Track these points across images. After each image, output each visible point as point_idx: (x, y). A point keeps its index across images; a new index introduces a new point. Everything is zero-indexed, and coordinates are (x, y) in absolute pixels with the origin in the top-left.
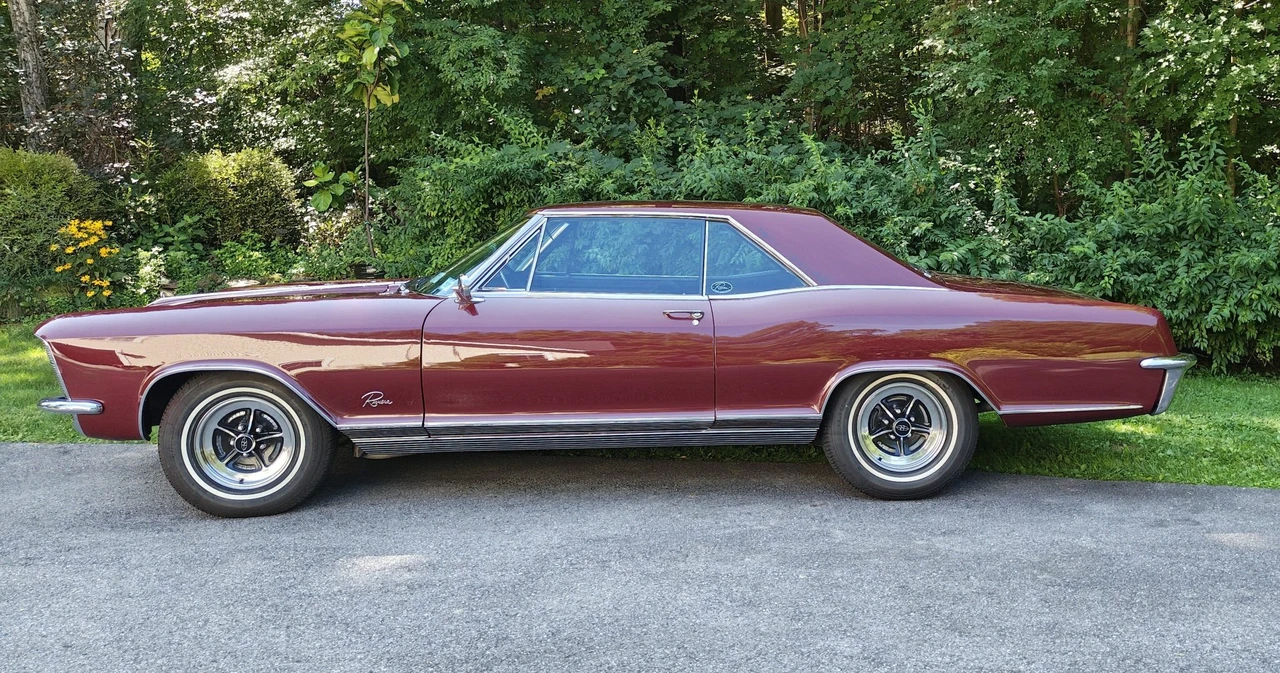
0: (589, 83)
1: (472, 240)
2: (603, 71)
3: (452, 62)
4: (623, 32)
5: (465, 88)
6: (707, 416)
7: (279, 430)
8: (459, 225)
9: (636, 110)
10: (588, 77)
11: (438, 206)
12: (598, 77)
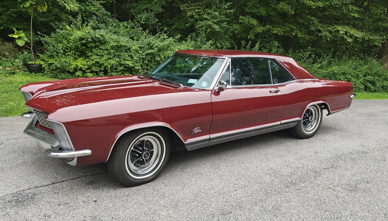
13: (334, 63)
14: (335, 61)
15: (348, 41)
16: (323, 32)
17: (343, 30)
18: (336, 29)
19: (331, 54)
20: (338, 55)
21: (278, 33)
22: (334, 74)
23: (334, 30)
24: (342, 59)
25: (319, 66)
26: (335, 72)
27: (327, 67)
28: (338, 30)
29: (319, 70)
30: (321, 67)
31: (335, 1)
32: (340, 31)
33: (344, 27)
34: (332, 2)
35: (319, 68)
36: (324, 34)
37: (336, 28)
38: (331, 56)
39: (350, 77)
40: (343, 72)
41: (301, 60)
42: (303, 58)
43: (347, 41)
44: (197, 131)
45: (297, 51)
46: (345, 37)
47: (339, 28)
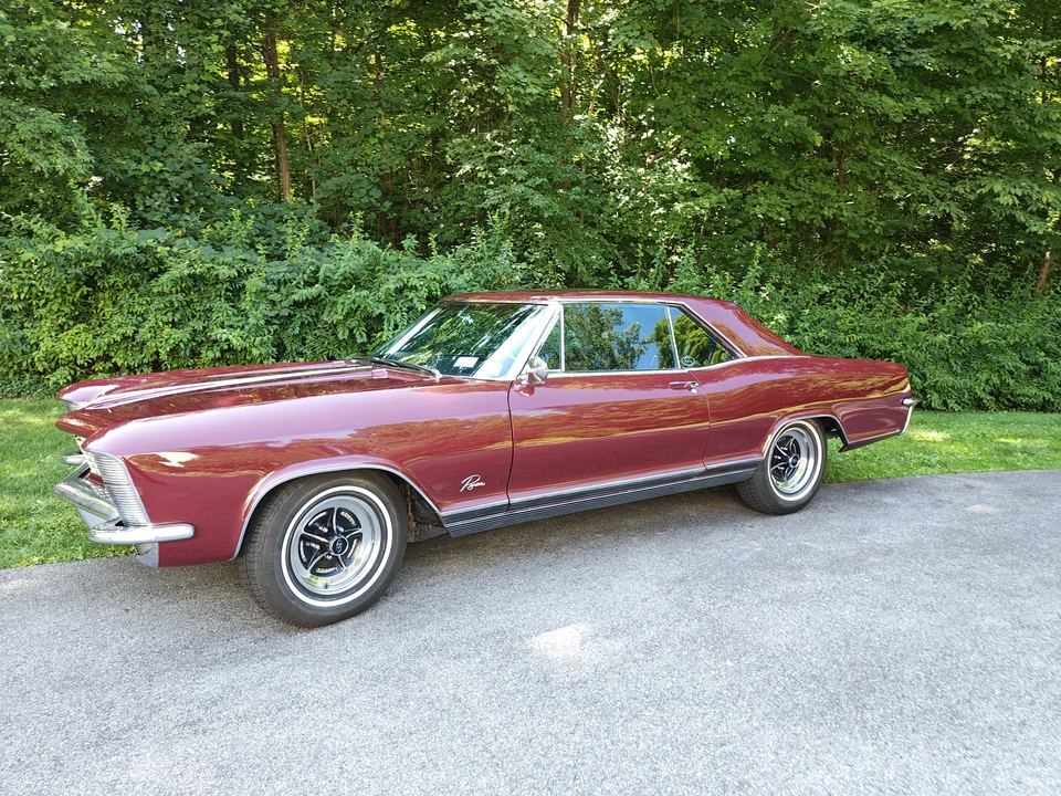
0: (147, 174)
1: (71, 323)
2: (160, 164)
3: (22, 142)
4: (165, 129)
5: (45, 170)
6: (699, 468)
7: (359, 525)
8: (55, 308)
9: (193, 202)
10: (145, 168)
11: (26, 289)
12: (157, 169)
13: (980, 308)
14: (983, 303)
15: (1034, 229)
16: (938, 201)
17: (1010, 193)
18: (984, 191)
19: (969, 278)
20: (995, 282)
21: (770, 214)
22: (980, 346)
23: (978, 192)
24: (1010, 294)
25: (923, 319)
26: (984, 342)
27: (954, 321)
28: (991, 190)
29: (923, 334)
30: (933, 327)
31: (978, 91)
32: (999, 196)
33: (1015, 182)
34: (968, 96)
35: (921, 328)
36: (941, 209)
37: (983, 187)
38: (968, 285)
39: (1041, 360)
40: (1012, 342)
41: (855, 300)
42: (862, 296)
43: (1028, 231)
44: (472, 485)
45: (841, 273)
46: (1021, 217)
47: (997, 188)
